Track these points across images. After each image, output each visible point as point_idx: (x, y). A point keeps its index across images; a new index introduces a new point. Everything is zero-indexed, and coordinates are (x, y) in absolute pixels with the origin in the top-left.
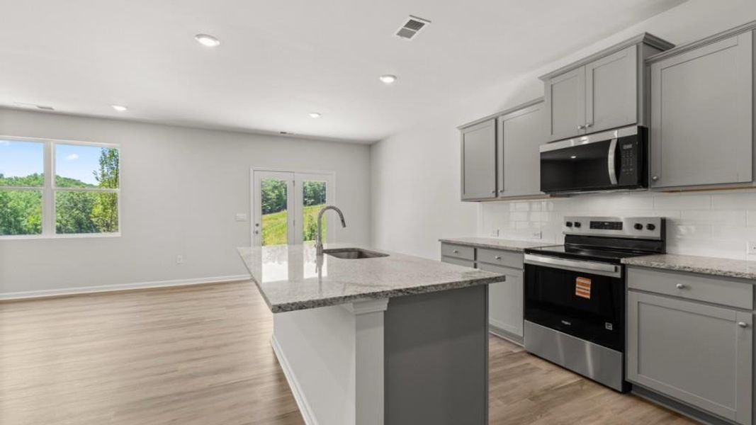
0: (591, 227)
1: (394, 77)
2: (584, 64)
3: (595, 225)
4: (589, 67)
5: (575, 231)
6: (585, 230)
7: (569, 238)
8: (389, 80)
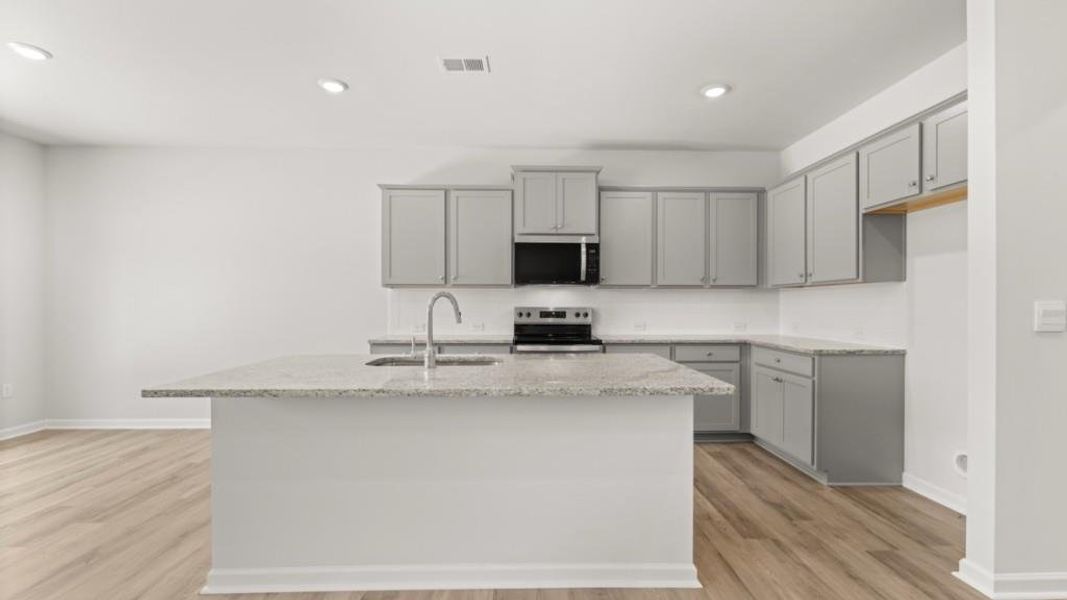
0: (541, 316)
1: (346, 86)
2: (557, 171)
3: (545, 314)
4: (562, 176)
5: (524, 320)
6: (536, 319)
7: (518, 328)
8: (334, 88)
